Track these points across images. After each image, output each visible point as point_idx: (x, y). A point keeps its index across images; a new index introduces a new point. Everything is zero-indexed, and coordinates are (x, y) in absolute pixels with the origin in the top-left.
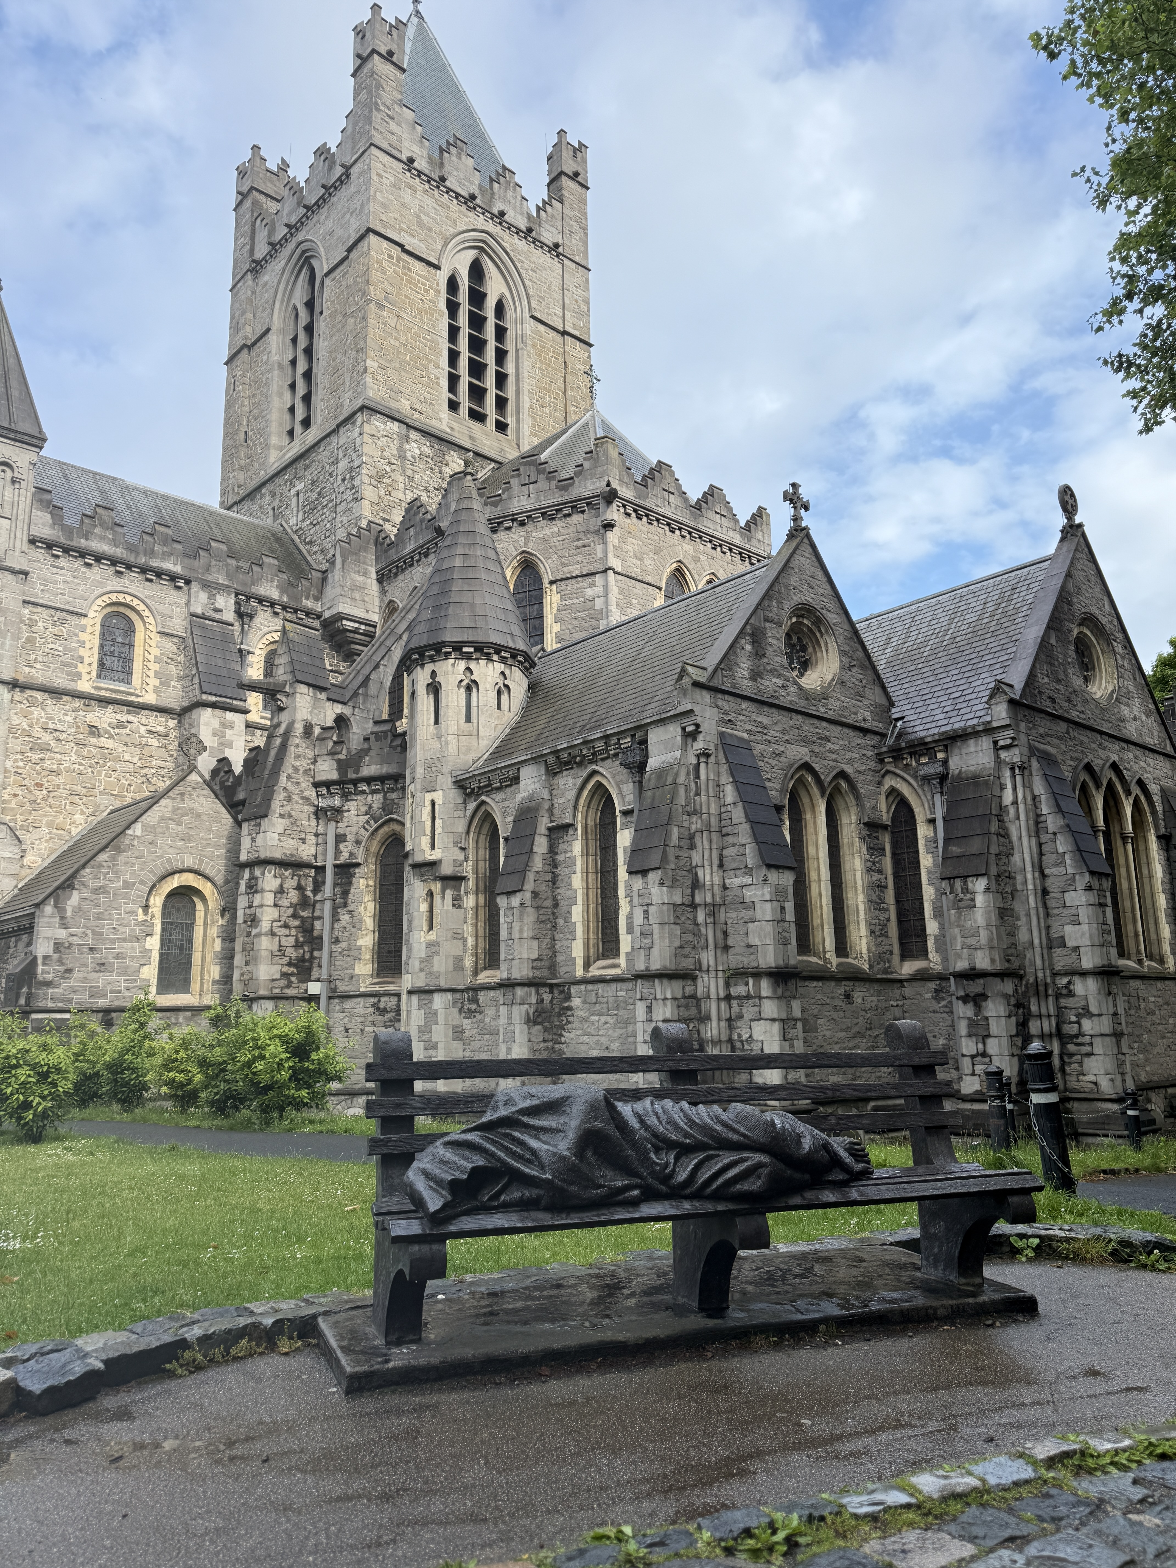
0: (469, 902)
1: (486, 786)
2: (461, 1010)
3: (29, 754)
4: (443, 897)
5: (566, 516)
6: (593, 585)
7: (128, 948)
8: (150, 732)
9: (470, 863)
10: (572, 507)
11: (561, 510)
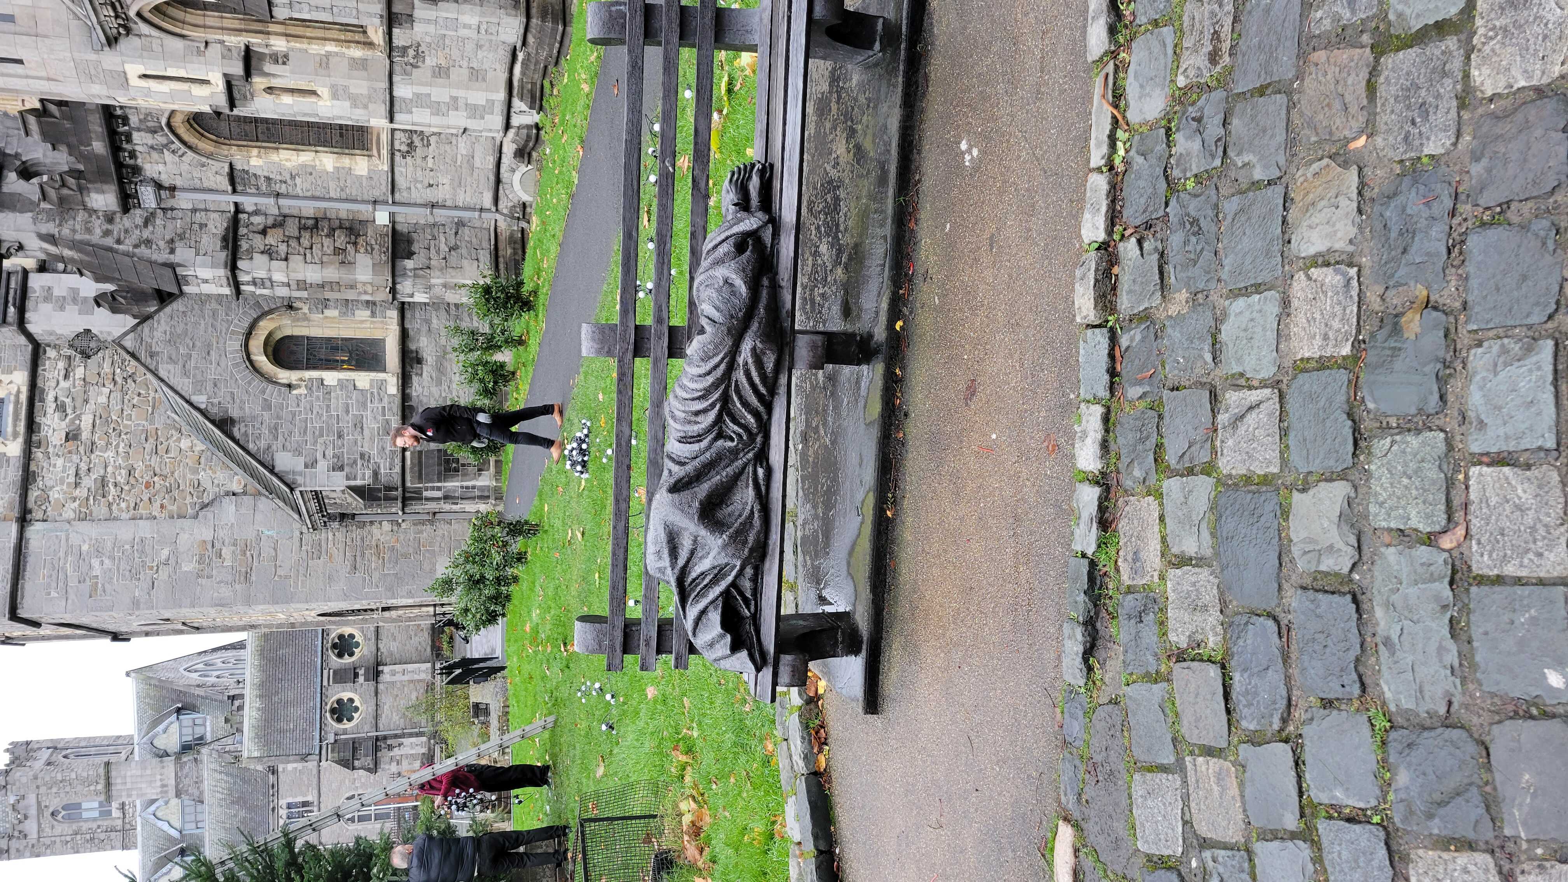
0: (279, 44)
1: (115, 9)
2: (414, 66)
3: (110, 498)
4: (274, 75)
7: (337, 402)
8: (66, 377)
9: (226, 38)
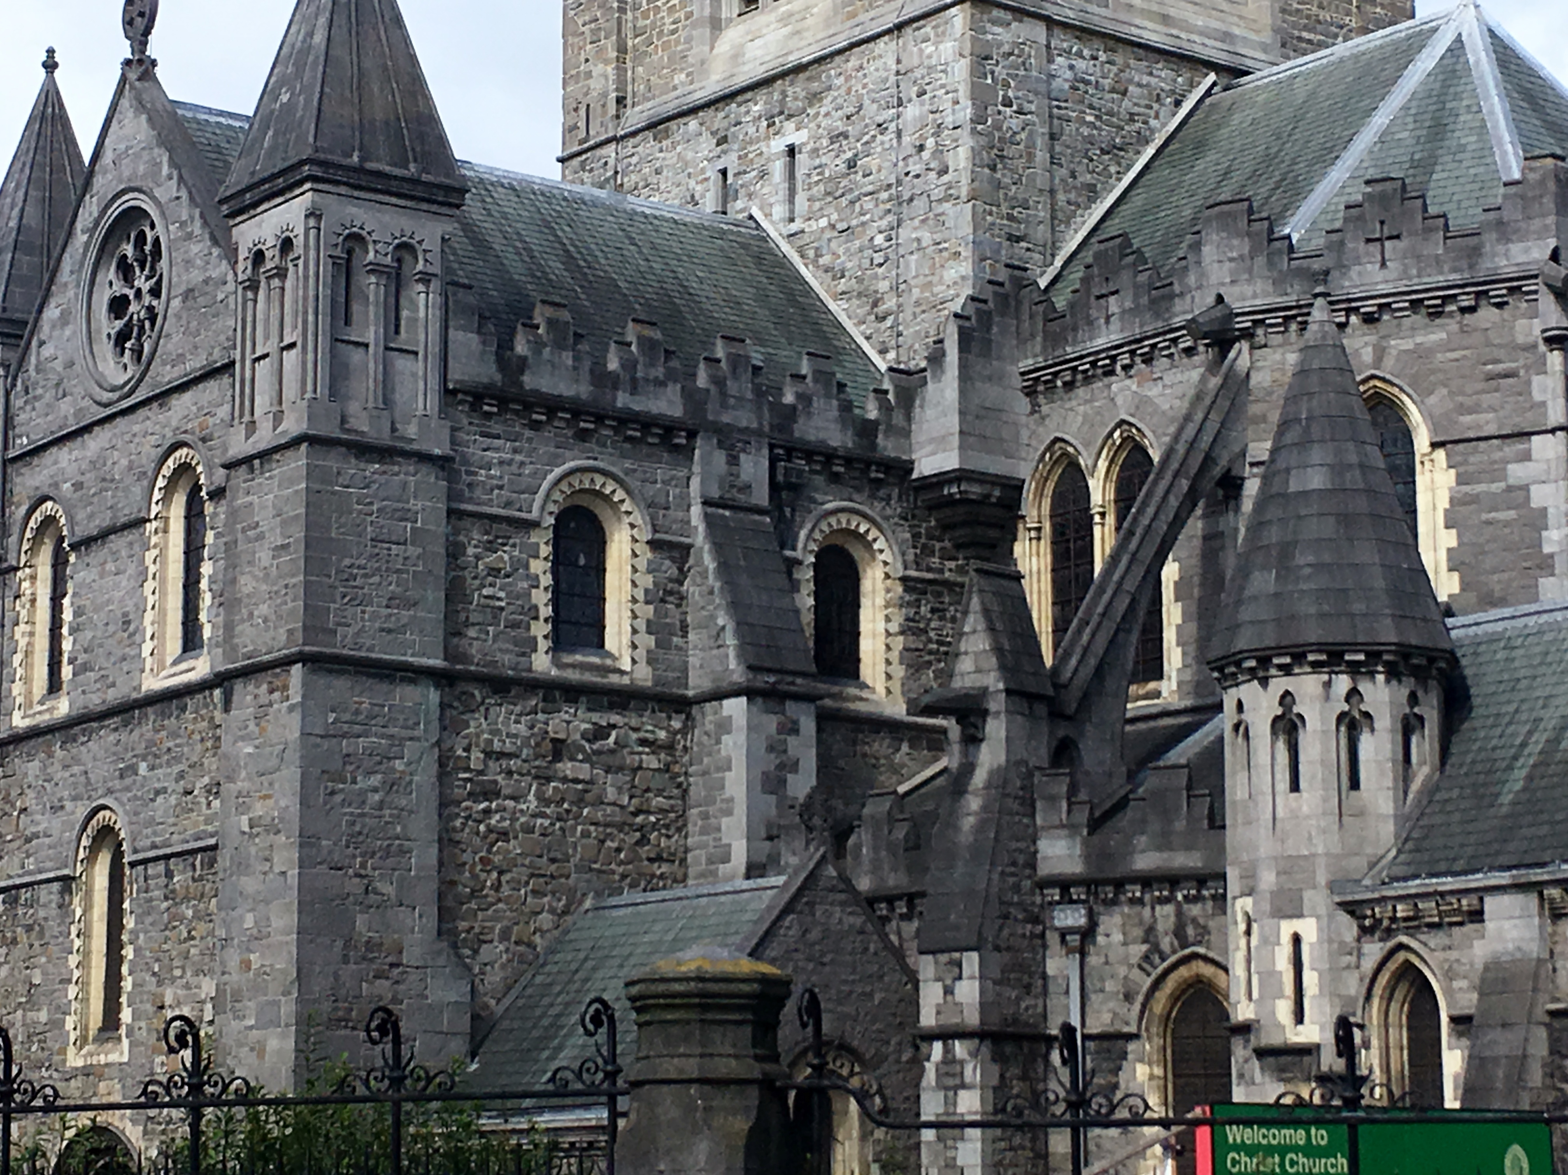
1: (1406, 919)
3: (468, 803)
5: (1463, 310)
6: (1526, 457)
8: (643, 742)
9: (1375, 1052)
10: (1478, 294)
11: (1455, 296)
